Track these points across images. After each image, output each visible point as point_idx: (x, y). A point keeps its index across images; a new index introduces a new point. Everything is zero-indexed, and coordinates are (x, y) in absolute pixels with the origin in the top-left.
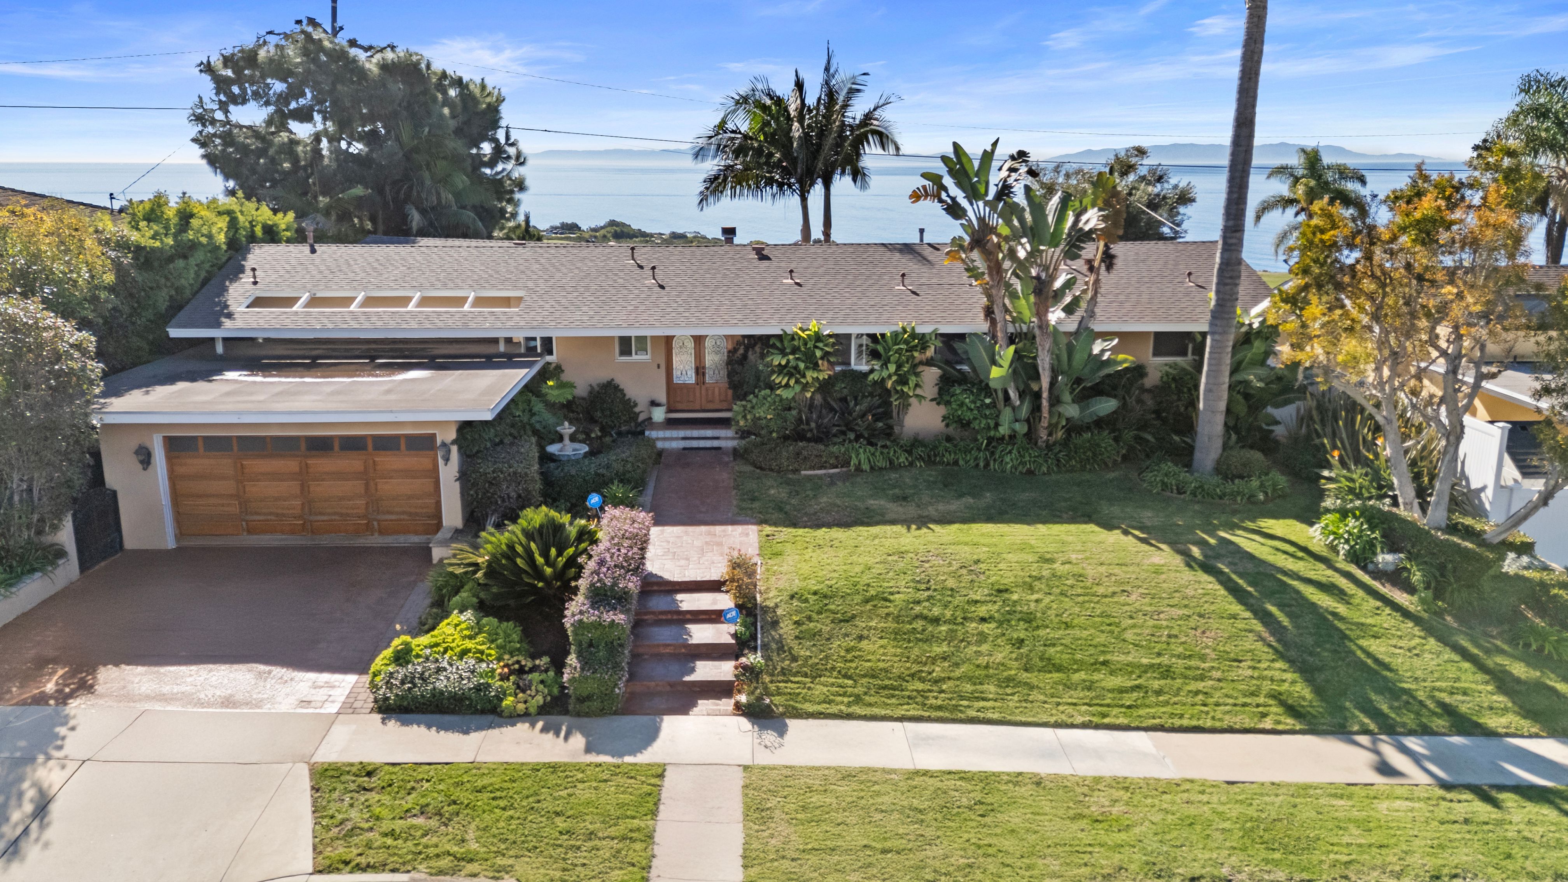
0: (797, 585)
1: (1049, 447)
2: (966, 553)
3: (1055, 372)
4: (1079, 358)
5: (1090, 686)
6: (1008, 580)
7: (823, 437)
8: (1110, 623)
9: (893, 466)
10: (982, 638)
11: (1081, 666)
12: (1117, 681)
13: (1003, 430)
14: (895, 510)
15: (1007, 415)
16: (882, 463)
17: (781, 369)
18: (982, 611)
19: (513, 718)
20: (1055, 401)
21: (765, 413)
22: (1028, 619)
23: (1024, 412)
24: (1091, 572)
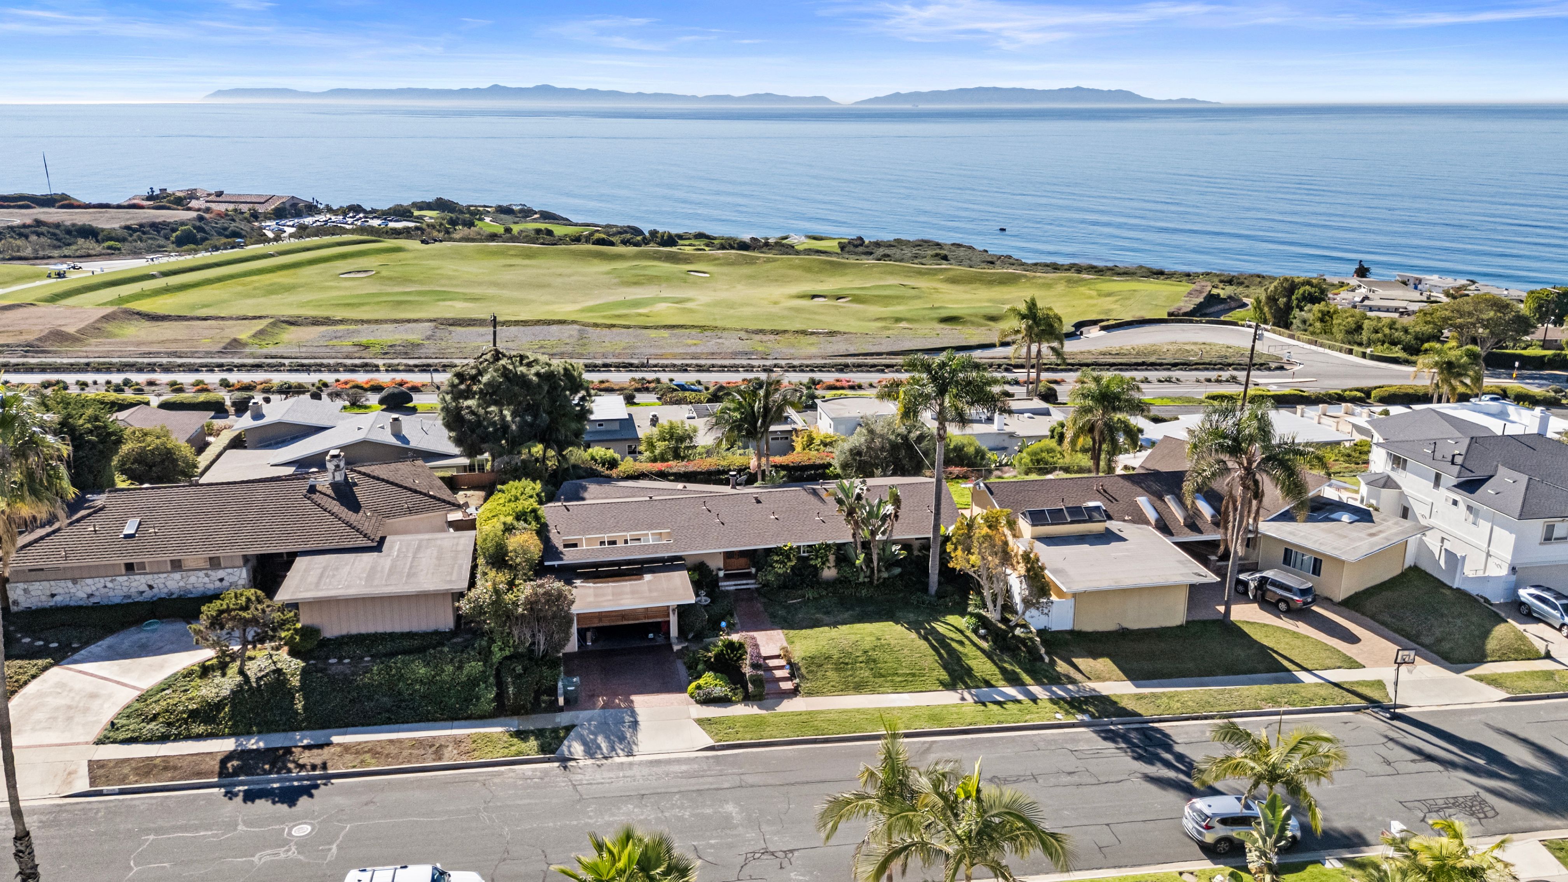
0: (803, 655)
1: (878, 586)
2: (853, 638)
3: (879, 561)
4: (888, 552)
5: (892, 681)
6: (867, 647)
7: (794, 587)
8: (898, 661)
9: (821, 597)
10: (861, 668)
11: (890, 675)
12: (900, 679)
13: (861, 580)
14: (826, 618)
15: (862, 575)
16: (816, 596)
17: (777, 562)
18: (860, 659)
19: (736, 703)
20: (879, 571)
21: (771, 578)
22: (874, 661)
23: (868, 573)
24: (893, 642)
